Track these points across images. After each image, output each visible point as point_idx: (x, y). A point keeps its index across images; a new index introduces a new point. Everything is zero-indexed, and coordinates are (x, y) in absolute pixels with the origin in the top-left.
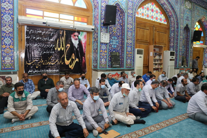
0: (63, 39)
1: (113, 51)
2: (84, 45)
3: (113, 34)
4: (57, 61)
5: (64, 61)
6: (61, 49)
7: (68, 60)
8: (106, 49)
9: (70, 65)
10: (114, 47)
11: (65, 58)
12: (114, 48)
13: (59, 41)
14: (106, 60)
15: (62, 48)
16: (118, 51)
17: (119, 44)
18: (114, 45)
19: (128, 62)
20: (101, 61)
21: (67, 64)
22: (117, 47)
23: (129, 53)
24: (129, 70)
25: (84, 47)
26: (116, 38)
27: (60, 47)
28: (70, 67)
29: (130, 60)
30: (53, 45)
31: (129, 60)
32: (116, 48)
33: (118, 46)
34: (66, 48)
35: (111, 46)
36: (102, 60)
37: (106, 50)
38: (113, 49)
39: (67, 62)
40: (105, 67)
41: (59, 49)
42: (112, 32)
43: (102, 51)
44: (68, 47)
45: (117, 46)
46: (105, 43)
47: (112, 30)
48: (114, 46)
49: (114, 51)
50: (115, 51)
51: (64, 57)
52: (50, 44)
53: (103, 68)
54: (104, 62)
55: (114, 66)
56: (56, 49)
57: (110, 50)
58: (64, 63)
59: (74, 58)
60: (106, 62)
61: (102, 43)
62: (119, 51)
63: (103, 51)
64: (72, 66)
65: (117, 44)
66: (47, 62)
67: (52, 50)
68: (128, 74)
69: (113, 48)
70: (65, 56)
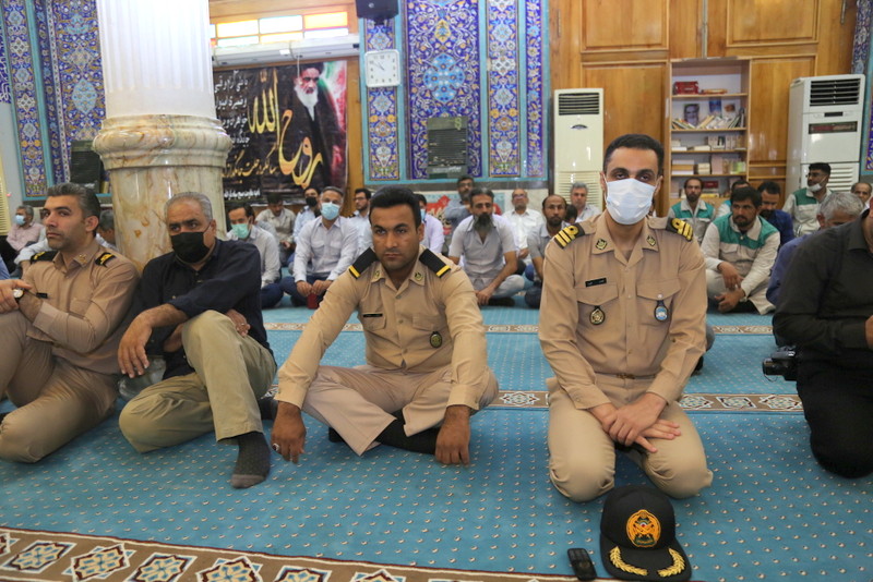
0: (271, 96)
1: (441, 112)
2: (341, 107)
3: (437, 46)
4: (256, 165)
5: (278, 164)
6: (266, 127)
7: (288, 158)
8: (392, 110)
9: (298, 175)
10: (442, 99)
11: (281, 155)
12: (445, 102)
13: (261, 106)
14: (395, 150)
15: (269, 124)
16: (463, 110)
17: (467, 82)
18: (444, 89)
19: (501, 154)
20: (375, 153)
21: (286, 173)
22: (457, 96)
23: (504, 113)
24: (503, 186)
25: (341, 111)
26: (451, 61)
27: (263, 124)
28: (298, 181)
29: (509, 145)
30: (243, 117)
31: (504, 145)
32: (452, 101)
33: (461, 93)
34: (282, 124)
35: (428, 95)
36: (379, 150)
37: (394, 114)
38: (439, 108)
39: (287, 167)
40: (390, 175)
41: (261, 129)
42: (433, 40)
43: (374, 119)
44: (287, 118)
45: (458, 90)
46: (386, 89)
47: (431, 34)
48: (443, 95)
49: (445, 115)
50: (448, 112)
51: (276, 153)
52: (236, 117)
53: (385, 178)
54: (386, 159)
55: (436, 170)
56: (252, 129)
57: (427, 112)
58: (279, 170)
59: (308, 151)
60: (394, 158)
61: (374, 91)
62: (467, 111)
63: (382, 118)
64: (303, 177)
65: (458, 84)
66: (233, 169)
67: (242, 135)
68: (503, 202)
69: (436, 102)
70: (281, 149)
